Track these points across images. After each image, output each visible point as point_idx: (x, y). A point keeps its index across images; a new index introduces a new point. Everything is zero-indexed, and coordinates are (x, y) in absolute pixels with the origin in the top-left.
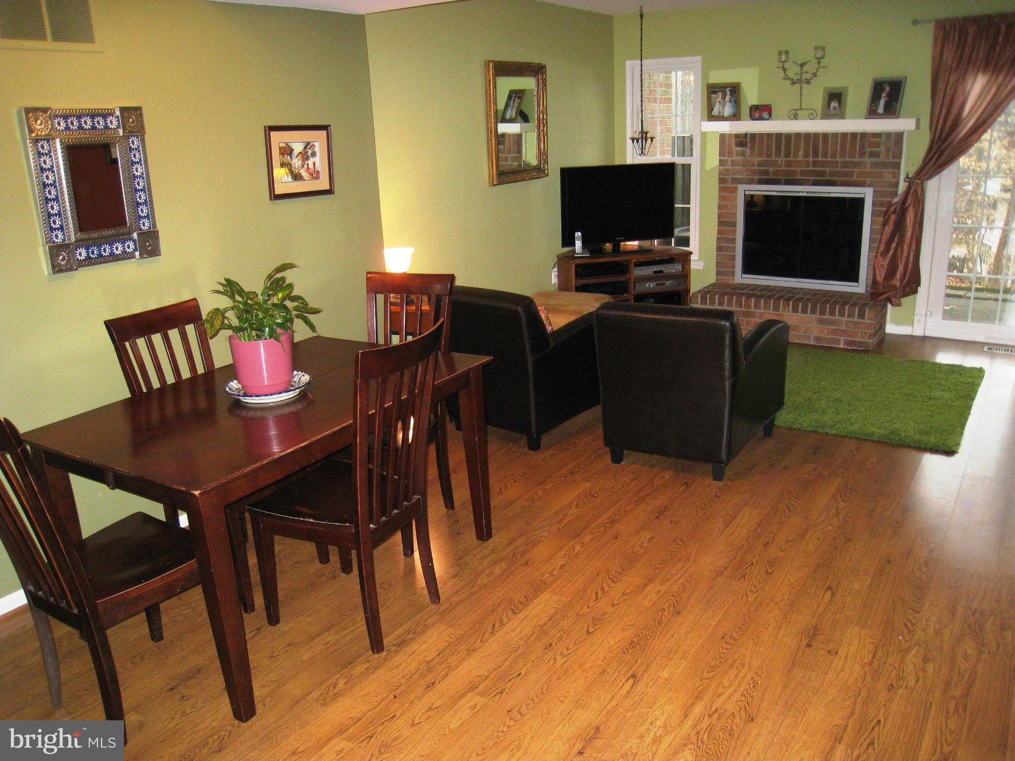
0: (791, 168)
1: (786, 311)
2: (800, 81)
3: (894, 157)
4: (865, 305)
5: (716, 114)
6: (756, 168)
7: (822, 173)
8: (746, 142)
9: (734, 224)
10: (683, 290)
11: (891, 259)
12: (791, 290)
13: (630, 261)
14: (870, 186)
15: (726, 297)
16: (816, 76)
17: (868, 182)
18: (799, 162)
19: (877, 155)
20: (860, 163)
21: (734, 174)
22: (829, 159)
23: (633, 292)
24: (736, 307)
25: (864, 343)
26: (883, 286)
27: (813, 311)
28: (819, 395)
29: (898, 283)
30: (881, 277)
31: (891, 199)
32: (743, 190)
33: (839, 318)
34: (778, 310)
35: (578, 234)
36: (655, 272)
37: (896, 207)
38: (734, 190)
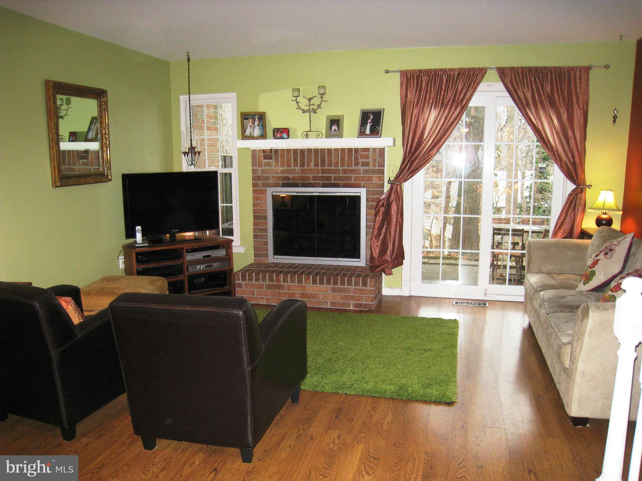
0: (306, 175)
1: (308, 283)
2: (309, 111)
3: (379, 166)
4: (367, 276)
5: (248, 134)
6: (280, 175)
7: (328, 178)
8: (272, 156)
9: (265, 218)
10: (228, 270)
11: (382, 241)
12: (310, 266)
13: (183, 248)
14: (364, 187)
15: (261, 274)
16: (321, 108)
17: (362, 185)
18: (311, 170)
19: (367, 164)
20: (356, 170)
21: (263, 180)
22: (333, 168)
23: (186, 273)
24: (269, 281)
25: (369, 305)
26: (378, 260)
27: (328, 282)
28: (338, 355)
29: (389, 258)
30: (376, 254)
31: (380, 196)
32: (270, 191)
33: (348, 287)
34: (302, 283)
35: (138, 228)
36: (204, 257)
37: (384, 202)
38: (264, 192)
